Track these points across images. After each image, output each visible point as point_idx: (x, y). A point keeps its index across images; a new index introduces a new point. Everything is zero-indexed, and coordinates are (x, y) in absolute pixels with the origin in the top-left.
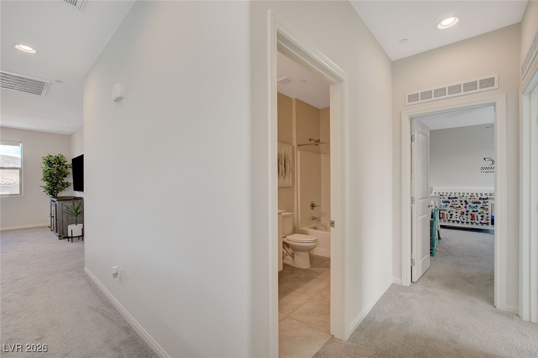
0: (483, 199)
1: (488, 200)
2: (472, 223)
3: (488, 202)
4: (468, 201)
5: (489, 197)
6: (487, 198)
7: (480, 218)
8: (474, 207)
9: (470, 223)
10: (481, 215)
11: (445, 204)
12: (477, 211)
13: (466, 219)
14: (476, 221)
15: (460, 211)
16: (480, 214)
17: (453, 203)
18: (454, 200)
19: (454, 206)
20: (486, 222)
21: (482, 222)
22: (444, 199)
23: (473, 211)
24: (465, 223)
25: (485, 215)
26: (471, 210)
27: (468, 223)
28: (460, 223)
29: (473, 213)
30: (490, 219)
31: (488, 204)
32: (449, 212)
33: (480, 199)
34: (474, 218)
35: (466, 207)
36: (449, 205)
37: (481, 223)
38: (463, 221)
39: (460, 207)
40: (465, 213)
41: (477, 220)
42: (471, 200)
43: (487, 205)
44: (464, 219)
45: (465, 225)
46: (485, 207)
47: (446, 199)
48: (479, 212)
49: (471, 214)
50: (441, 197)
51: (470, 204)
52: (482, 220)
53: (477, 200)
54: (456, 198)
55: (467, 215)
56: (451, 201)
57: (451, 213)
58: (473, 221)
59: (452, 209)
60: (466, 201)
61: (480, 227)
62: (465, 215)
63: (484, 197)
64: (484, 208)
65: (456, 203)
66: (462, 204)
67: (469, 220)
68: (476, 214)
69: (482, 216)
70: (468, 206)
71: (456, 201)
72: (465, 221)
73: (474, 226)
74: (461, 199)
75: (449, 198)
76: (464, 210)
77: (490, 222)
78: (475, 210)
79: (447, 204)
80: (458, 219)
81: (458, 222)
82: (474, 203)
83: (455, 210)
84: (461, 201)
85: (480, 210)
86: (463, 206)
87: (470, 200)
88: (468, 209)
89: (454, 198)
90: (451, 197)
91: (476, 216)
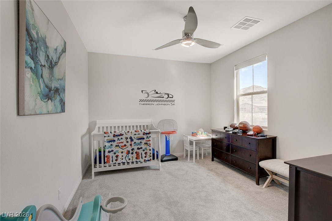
0: (146, 134)
1: (150, 135)
2: (136, 162)
3: (150, 137)
4: (133, 138)
5: (151, 131)
6: (149, 133)
7: (144, 155)
8: (139, 144)
9: (135, 163)
10: (145, 152)
11: (110, 143)
12: (141, 148)
13: (131, 159)
14: (141, 160)
15: (125, 151)
16: (144, 150)
17: (119, 142)
18: (120, 137)
19: (120, 145)
20: (149, 159)
21: (146, 159)
22: (109, 138)
23: (138, 149)
24: (130, 163)
25: (148, 152)
26: (135, 148)
27: (133, 162)
28: (126, 164)
29: (138, 151)
30: (152, 155)
31: (150, 139)
32: (115, 153)
33: (144, 134)
34: (139, 156)
35: (131, 145)
36: (114, 144)
37: (145, 160)
38: (128, 161)
39: (125, 145)
40: (131, 152)
41: (142, 158)
42: (136, 136)
43: (150, 141)
44: (130, 159)
45: (131, 166)
46: (148, 142)
47: (111, 137)
48: (143, 149)
49: (136, 153)
50: (105, 135)
51: (135, 140)
52: (145, 157)
53: (141, 135)
54: (121, 135)
55: (132, 153)
56: (116, 139)
57: (117, 154)
58: (138, 160)
59: (117, 149)
60: (131, 138)
61: (144, 164)
62: (130, 154)
63: (147, 131)
65: (121, 141)
66: (128, 142)
67: (135, 160)
68: (140, 151)
69: (146, 153)
70: (133, 142)
71: (122, 138)
72: (131, 161)
73: (139, 165)
74: (127, 136)
75: (114, 136)
76: (130, 149)
77: (152, 158)
78: (140, 147)
79: (112, 143)
80: (124, 161)
81: (124, 163)
82: (139, 139)
83: (120, 150)
84: (127, 138)
85: (144, 147)
86: (128, 144)
87: (135, 136)
88: (133, 147)
89: (119, 135)
90: (116, 134)
91: (140, 154)
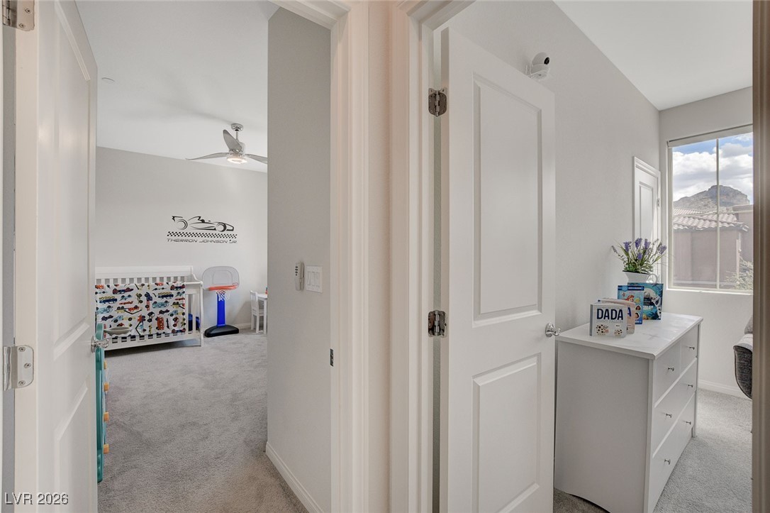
0: (177, 288)
1: (184, 290)
2: (158, 334)
3: (184, 292)
4: (151, 295)
5: (185, 283)
6: (183, 287)
7: (171, 322)
8: (162, 305)
9: (155, 336)
10: (174, 317)
11: (107, 304)
12: (167, 311)
13: (148, 329)
14: (166, 330)
15: (136, 316)
16: (172, 315)
17: (123, 301)
18: (126, 294)
19: (126, 306)
20: (181, 329)
21: (176, 329)
22: (104, 295)
23: (161, 312)
24: (146, 337)
25: (180, 317)
26: (156, 311)
27: (152, 335)
28: (137, 338)
29: (161, 316)
30: (187, 322)
31: (184, 296)
32: (116, 321)
33: (172, 288)
34: (163, 325)
35: (147, 307)
36: (115, 305)
37: (173, 331)
38: (142, 334)
39: (136, 307)
40: (147, 318)
41: (168, 327)
42: (157, 292)
43: (183, 299)
44: (144, 330)
45: (147, 342)
46: (180, 302)
47: (109, 294)
48: (171, 312)
49: (157, 319)
50: (98, 290)
51: (155, 299)
52: (175, 325)
53: (167, 291)
54: (129, 290)
55: (150, 320)
56: (118, 296)
57: (119, 322)
58: (160, 332)
59: (121, 313)
60: (147, 295)
61: (172, 339)
62: (146, 323)
63: (179, 284)
64: (178, 303)
65: (129, 300)
66: (141, 302)
67: (154, 331)
68: (165, 316)
69: (176, 319)
70: (151, 302)
71: (129, 296)
72: (147, 333)
73: (163, 340)
74: (139, 292)
75: (115, 292)
76: (145, 312)
77: (187, 327)
78: (164, 309)
79: (111, 304)
80: (134, 332)
81: (133, 337)
82: (163, 297)
83: (127, 315)
84: (140, 296)
85: (171, 309)
86: (142, 306)
87: (155, 292)
88: (151, 309)
89: (124, 291)
90: (118, 288)
91: (165, 320)
